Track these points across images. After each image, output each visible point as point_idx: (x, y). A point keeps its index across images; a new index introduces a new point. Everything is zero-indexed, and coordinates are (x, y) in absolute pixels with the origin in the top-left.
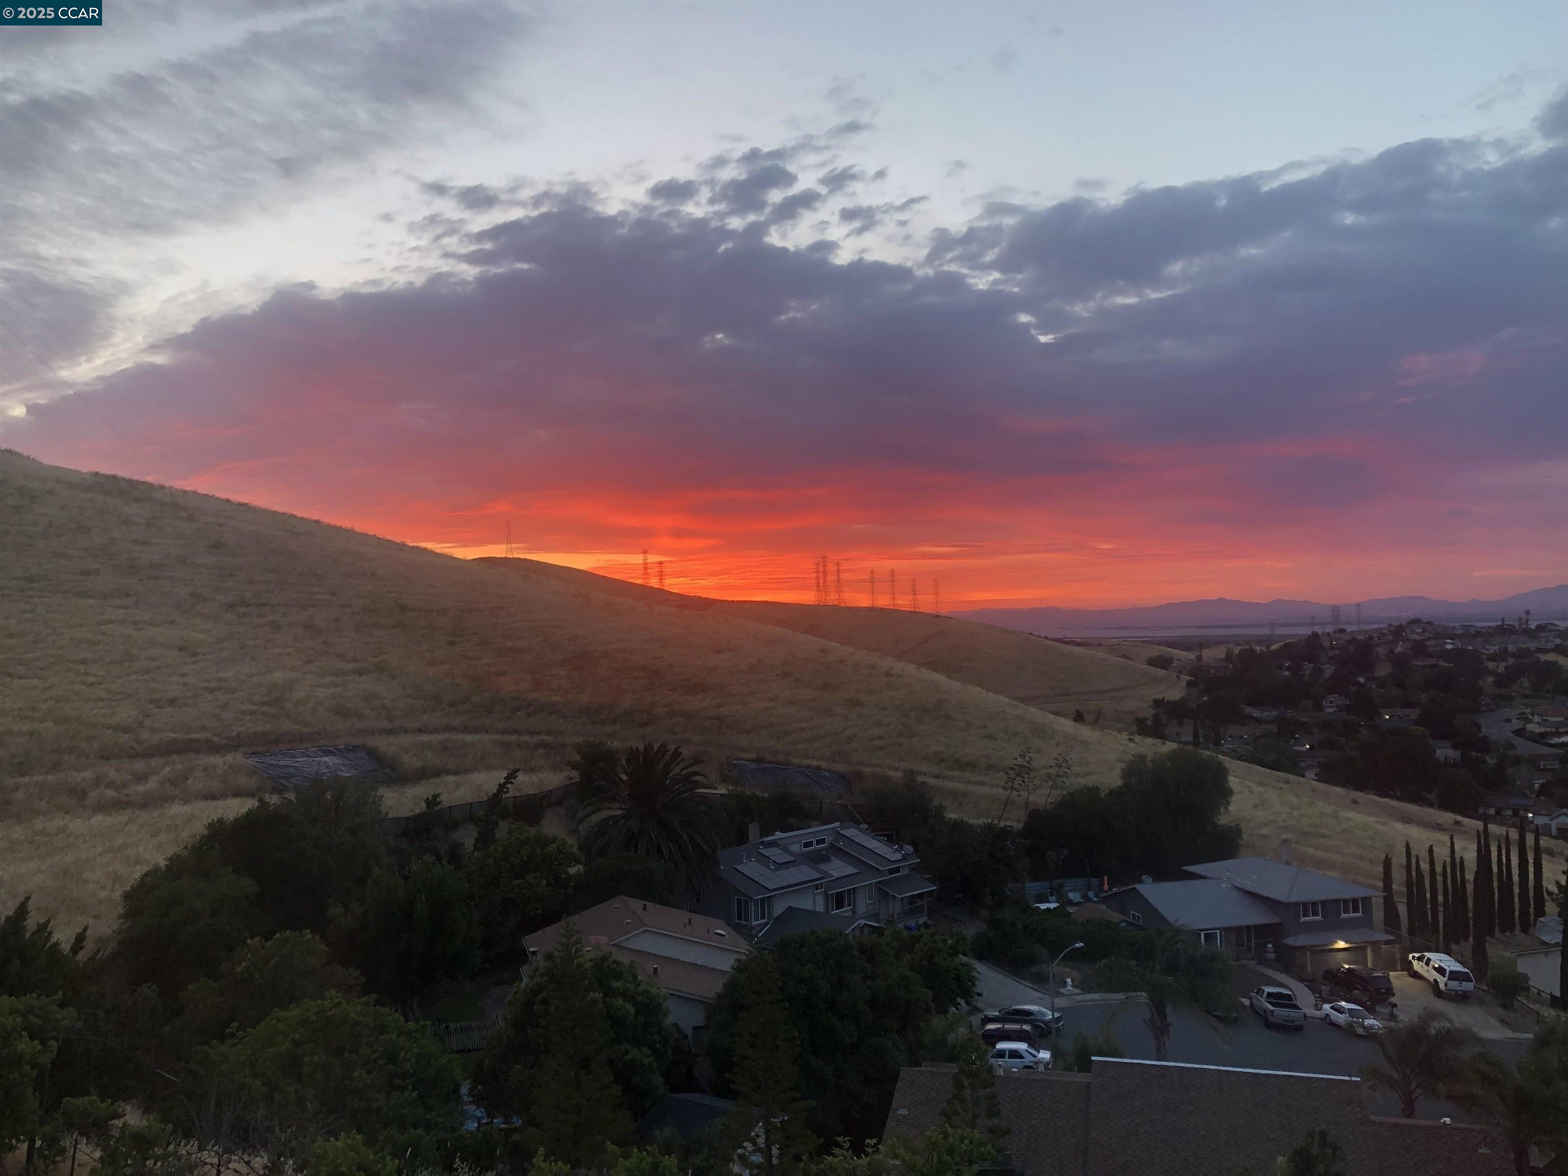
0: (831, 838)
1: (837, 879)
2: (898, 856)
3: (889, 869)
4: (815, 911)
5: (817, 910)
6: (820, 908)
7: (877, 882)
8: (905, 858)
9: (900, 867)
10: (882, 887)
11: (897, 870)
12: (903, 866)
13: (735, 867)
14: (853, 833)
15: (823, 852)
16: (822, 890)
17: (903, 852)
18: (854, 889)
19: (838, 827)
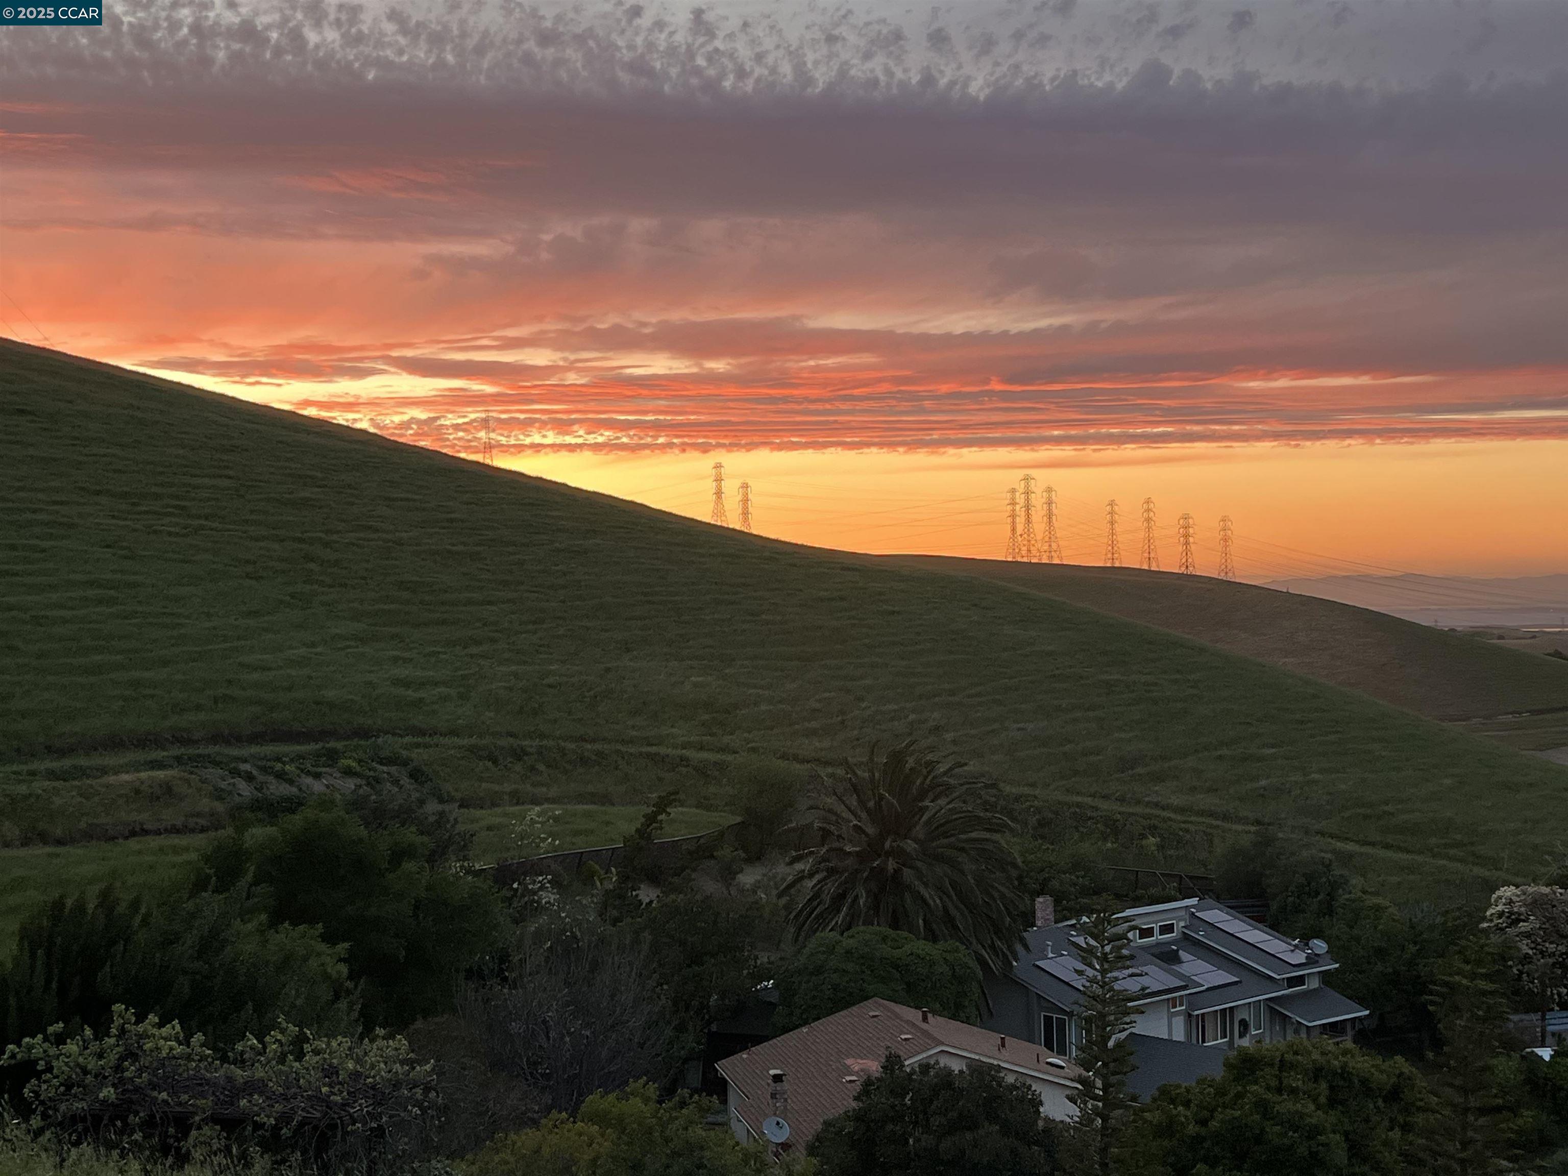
0: (1182, 924)
1: (1208, 989)
2: (1299, 957)
3: (1288, 979)
4: (1171, 1041)
5: (1174, 1039)
6: (1179, 1035)
7: (1267, 999)
8: (1312, 960)
9: (1304, 975)
10: (1277, 1007)
11: (1300, 980)
12: (1308, 974)
13: (1037, 963)
14: (1217, 916)
15: (1173, 947)
16: (1184, 1008)
17: (1310, 951)
18: (1231, 1008)
19: (1193, 906)
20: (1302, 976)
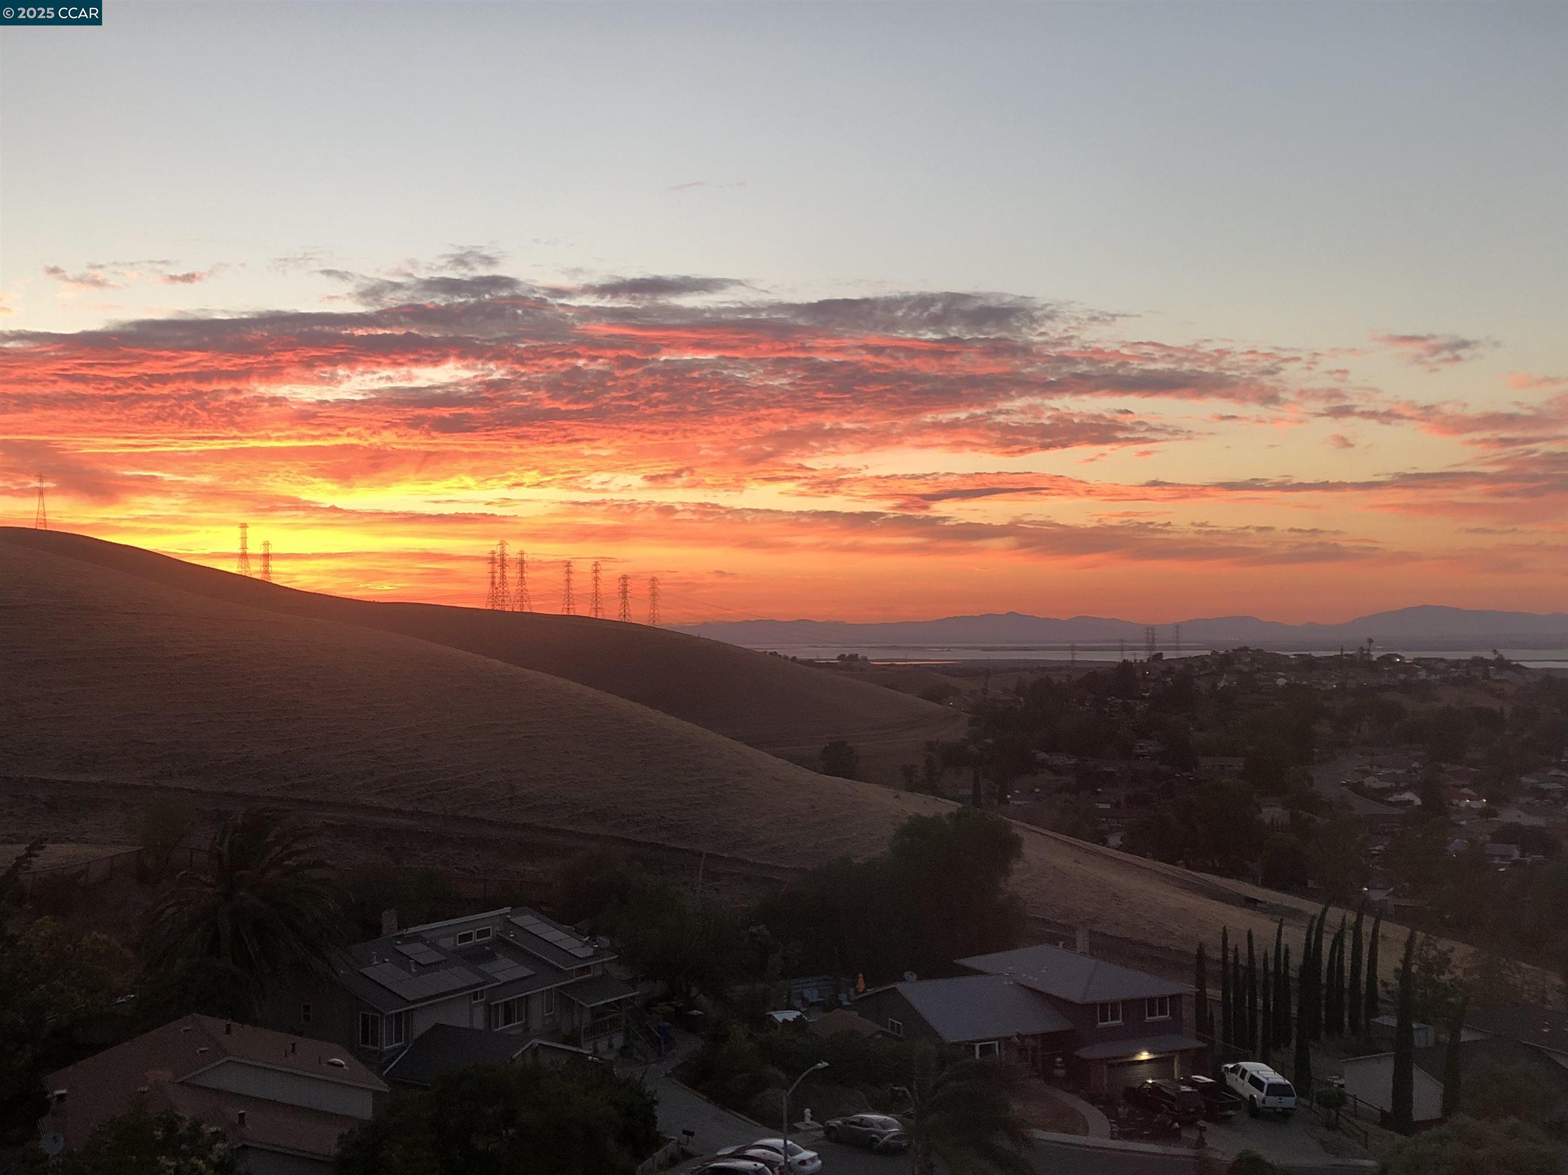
0: (497, 929)
1: (505, 983)
2: (589, 952)
3: (576, 969)
4: (471, 1029)
5: (474, 1028)
6: (479, 1023)
7: (558, 987)
8: (597, 954)
9: (590, 966)
10: (565, 994)
11: (587, 969)
12: (594, 965)
13: (361, 970)
14: (528, 921)
15: (487, 948)
16: (484, 1000)
17: (596, 946)
18: (527, 996)
19: (507, 914)
20: (588, 967)
